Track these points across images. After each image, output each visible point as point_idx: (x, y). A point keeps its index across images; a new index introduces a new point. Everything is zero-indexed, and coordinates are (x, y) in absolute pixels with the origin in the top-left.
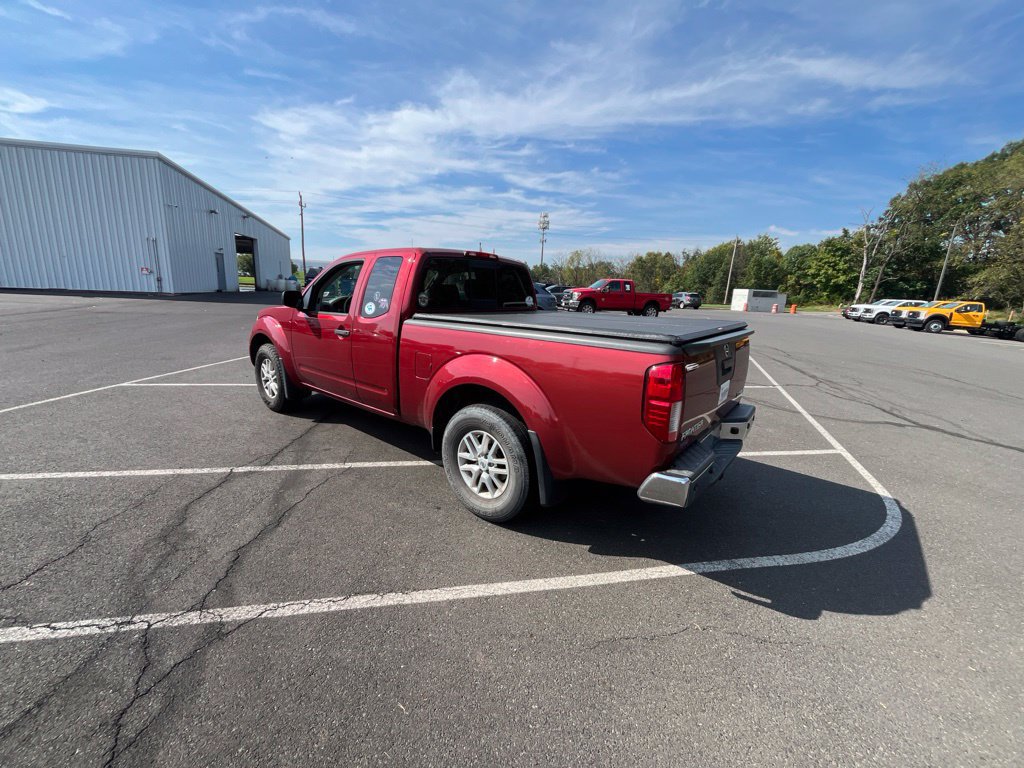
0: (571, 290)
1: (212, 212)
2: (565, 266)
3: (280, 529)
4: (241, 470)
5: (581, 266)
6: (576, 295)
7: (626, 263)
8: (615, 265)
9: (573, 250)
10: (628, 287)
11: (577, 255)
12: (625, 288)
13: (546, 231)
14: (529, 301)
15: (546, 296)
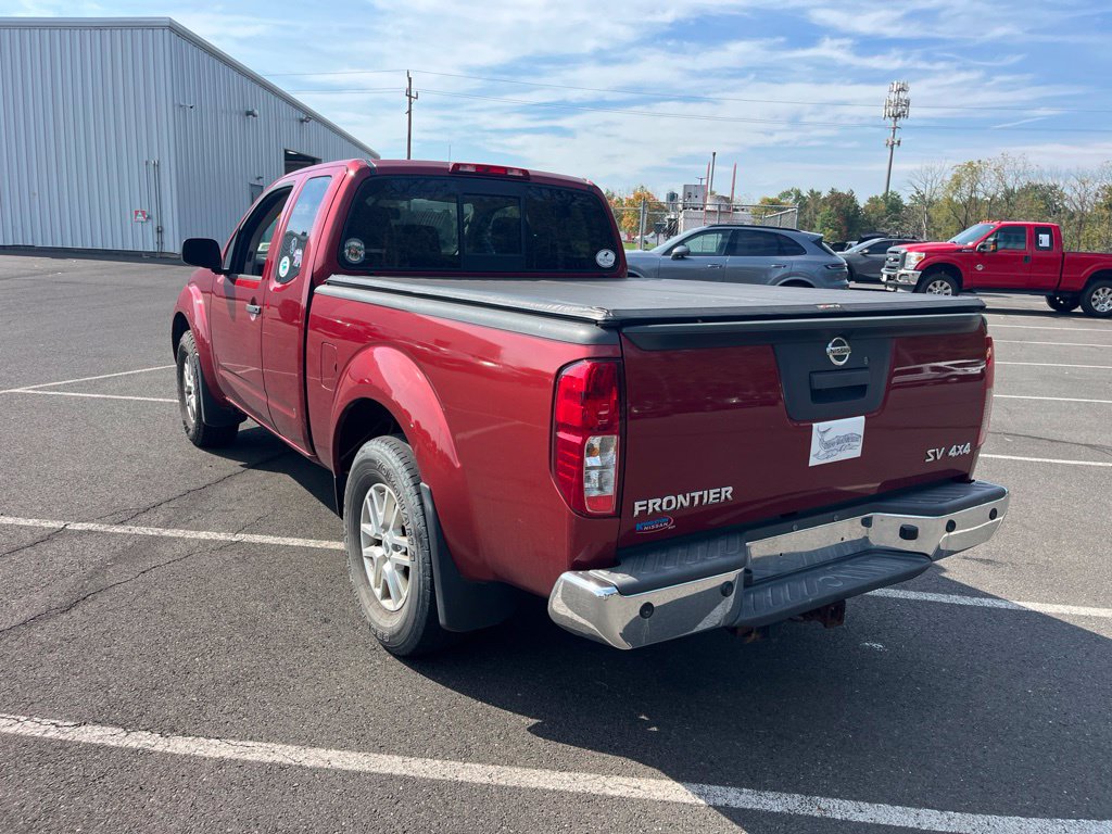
0: (902, 249)
1: (248, 113)
2: (940, 195)
3: (65, 617)
4: (79, 527)
5: (980, 196)
6: (914, 258)
7: (1094, 187)
8: (1068, 191)
9: (963, 161)
10: (1045, 239)
11: (973, 170)
12: (1037, 240)
13: (901, 121)
14: (605, 258)
15: (825, 259)
